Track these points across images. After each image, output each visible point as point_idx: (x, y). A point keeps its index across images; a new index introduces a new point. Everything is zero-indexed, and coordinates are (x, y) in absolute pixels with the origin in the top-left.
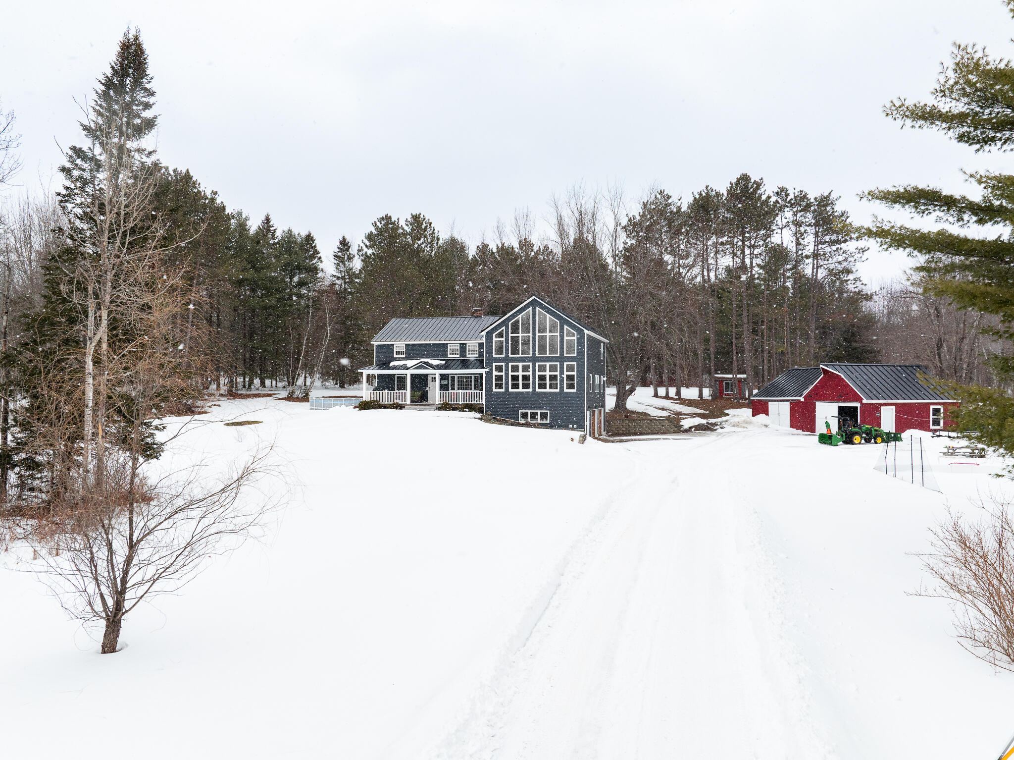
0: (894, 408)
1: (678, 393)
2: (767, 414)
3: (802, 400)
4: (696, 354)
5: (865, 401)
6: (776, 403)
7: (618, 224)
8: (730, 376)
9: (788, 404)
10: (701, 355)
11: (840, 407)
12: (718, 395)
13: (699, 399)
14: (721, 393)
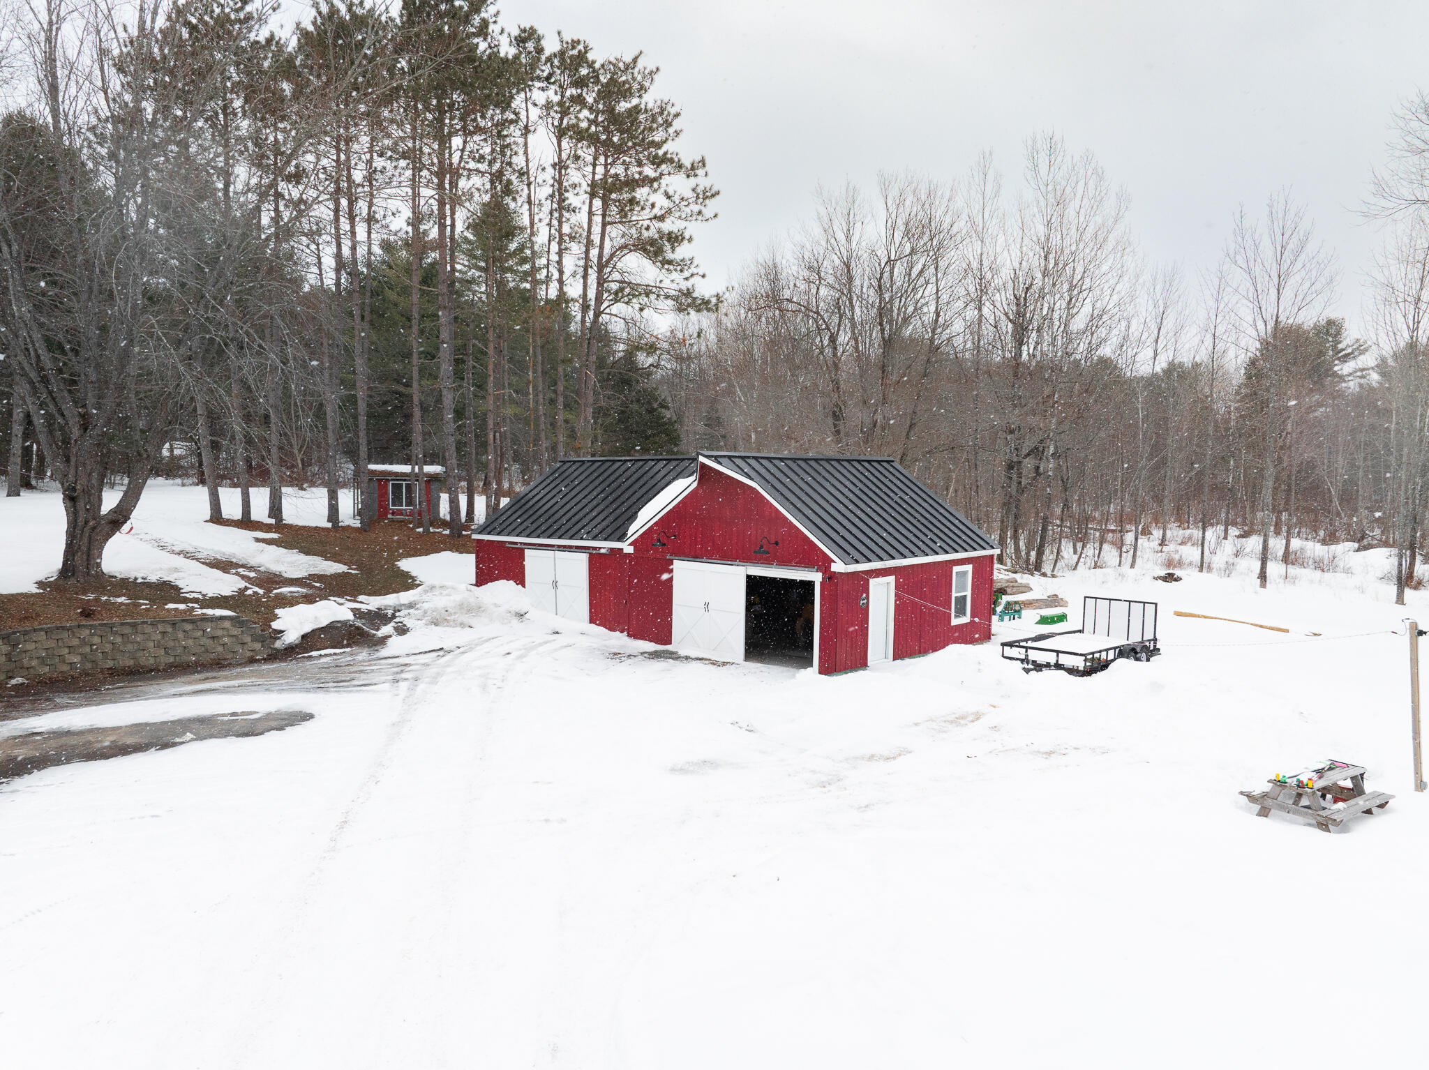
0: (891, 579)
1: (275, 509)
2: (521, 580)
3: (629, 550)
4: (320, 414)
5: (838, 567)
6: (549, 554)
7: (103, 53)
8: (406, 469)
9: (583, 558)
10: (332, 415)
11: (750, 579)
12: (373, 513)
13: (329, 525)
14: (383, 511)
